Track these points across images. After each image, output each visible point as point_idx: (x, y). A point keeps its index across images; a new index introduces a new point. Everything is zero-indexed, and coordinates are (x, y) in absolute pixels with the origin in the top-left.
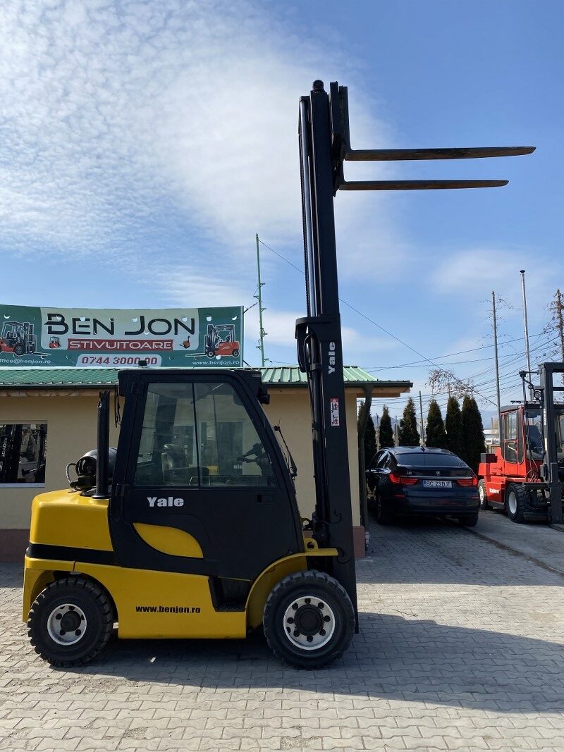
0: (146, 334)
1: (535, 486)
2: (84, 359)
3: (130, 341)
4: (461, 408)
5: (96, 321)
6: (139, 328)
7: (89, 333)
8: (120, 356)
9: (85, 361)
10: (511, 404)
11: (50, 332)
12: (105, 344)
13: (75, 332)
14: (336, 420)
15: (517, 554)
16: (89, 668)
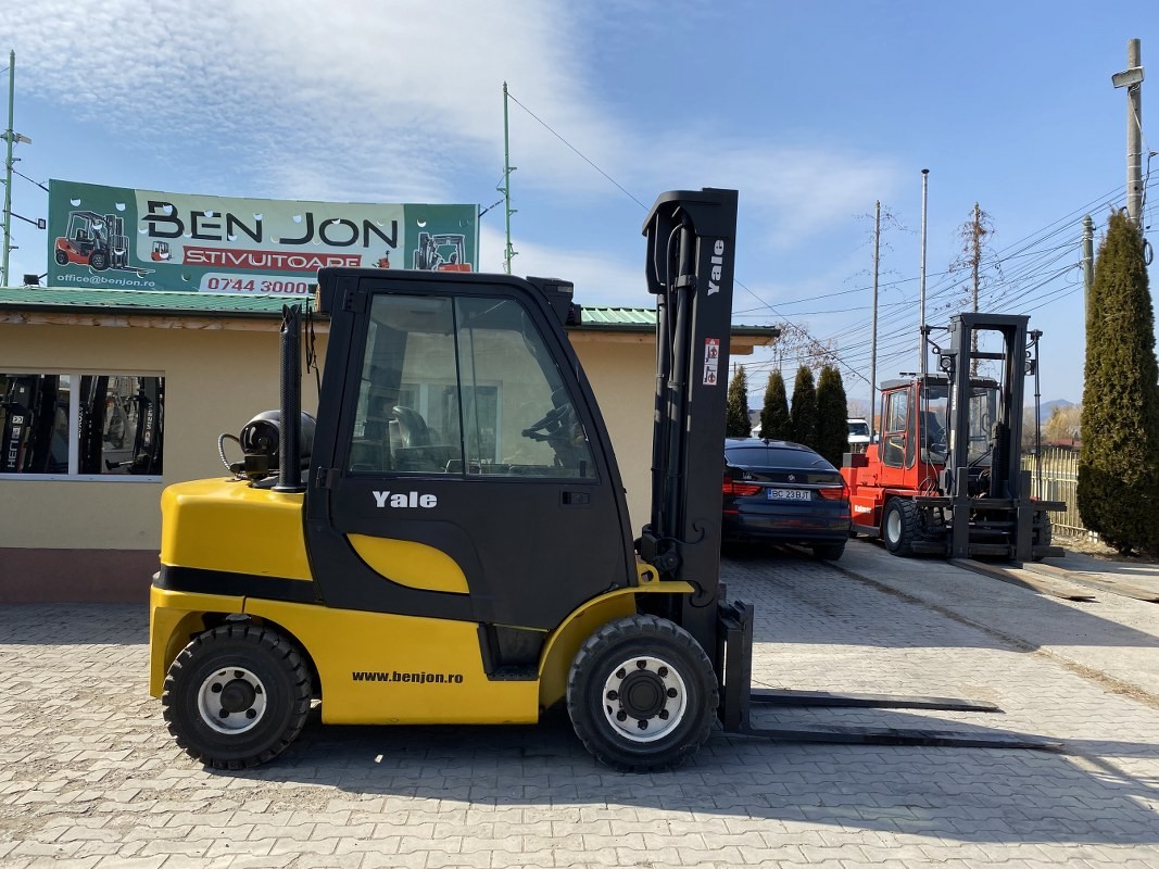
0: (316, 245)
1: (931, 503)
2: (211, 281)
3: (290, 255)
4: (816, 385)
5: (231, 219)
6: (303, 233)
7: (219, 238)
8: (272, 279)
9: (213, 285)
10: (899, 377)
11: (153, 233)
12: (247, 257)
13: (195, 236)
14: (712, 376)
15: (912, 600)
16: (272, 771)
